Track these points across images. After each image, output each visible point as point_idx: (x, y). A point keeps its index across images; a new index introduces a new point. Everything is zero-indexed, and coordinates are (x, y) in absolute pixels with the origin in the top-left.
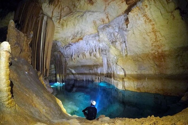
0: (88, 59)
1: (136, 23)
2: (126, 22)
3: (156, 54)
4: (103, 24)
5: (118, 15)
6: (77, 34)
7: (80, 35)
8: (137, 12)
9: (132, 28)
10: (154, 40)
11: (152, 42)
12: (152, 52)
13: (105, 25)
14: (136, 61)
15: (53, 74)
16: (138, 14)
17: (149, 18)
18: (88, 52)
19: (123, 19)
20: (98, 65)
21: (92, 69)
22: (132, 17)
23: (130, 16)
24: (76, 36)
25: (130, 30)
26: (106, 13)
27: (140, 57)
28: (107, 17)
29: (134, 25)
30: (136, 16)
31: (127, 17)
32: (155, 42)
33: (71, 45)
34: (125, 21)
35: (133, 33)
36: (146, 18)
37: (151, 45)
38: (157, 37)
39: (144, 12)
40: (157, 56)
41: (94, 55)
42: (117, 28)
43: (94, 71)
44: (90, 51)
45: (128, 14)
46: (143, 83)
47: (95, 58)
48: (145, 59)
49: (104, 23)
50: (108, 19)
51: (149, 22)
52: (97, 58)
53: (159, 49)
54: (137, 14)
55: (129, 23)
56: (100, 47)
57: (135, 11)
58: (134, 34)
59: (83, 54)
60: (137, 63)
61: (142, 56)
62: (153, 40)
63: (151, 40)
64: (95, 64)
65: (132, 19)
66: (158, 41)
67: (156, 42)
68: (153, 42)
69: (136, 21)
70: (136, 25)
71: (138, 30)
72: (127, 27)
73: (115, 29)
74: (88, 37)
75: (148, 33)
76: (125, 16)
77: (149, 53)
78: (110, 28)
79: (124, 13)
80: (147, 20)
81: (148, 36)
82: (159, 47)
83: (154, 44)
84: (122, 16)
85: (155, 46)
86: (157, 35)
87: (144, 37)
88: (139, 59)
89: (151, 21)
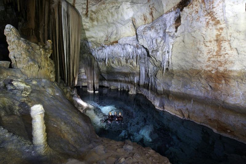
0: (123, 66)
1: (191, 26)
2: (175, 23)
3: (213, 72)
4: (144, 23)
5: (167, 11)
6: (111, 35)
7: (115, 37)
8: (197, 7)
9: (183, 32)
10: (215, 54)
11: (210, 56)
12: (206, 69)
13: (146, 25)
14: (180, 76)
15: (82, 79)
16: (199, 10)
17: (216, 18)
18: (124, 58)
19: (173, 18)
20: (135, 74)
21: (128, 77)
22: (188, 15)
23: (185, 14)
24: (110, 37)
25: (179, 36)
26: (150, 6)
27: (187, 73)
28: (151, 14)
29: (188, 29)
30: (193, 15)
31: (180, 15)
32: (214, 56)
33: (104, 48)
34: (176, 21)
35: (182, 41)
36: (212, 17)
37: (207, 60)
38: (221, 49)
39: (210, 8)
40: (213, 76)
41: (131, 62)
42: (162, 31)
43: (131, 79)
44: (126, 58)
45: (182, 10)
46: (186, 105)
47: (131, 66)
48: (193, 76)
49: (146, 23)
50: (152, 16)
51: (215, 25)
52: (134, 66)
53: (220, 66)
54: (196, 10)
55: (180, 25)
56: (138, 54)
57: (194, 6)
58: (184, 42)
59: (118, 60)
60: (181, 79)
61: (190, 72)
62: (213, 53)
63: (209, 53)
64: (131, 72)
65: (186, 19)
66: (221, 55)
67: (216, 57)
68: (212, 56)
69: (192, 23)
70: (191, 28)
71: (192, 37)
72: (176, 31)
73: (159, 33)
74: (124, 40)
75: (206, 43)
76: (176, 13)
77: (201, 70)
78: (153, 30)
79: (176, 6)
80: (211, 22)
81: (207, 46)
82: (221, 64)
83: (212, 59)
84: (173, 12)
85: (214, 62)
86: (222, 47)
87: (198, 48)
88: (185, 75)
89: (220, 22)
